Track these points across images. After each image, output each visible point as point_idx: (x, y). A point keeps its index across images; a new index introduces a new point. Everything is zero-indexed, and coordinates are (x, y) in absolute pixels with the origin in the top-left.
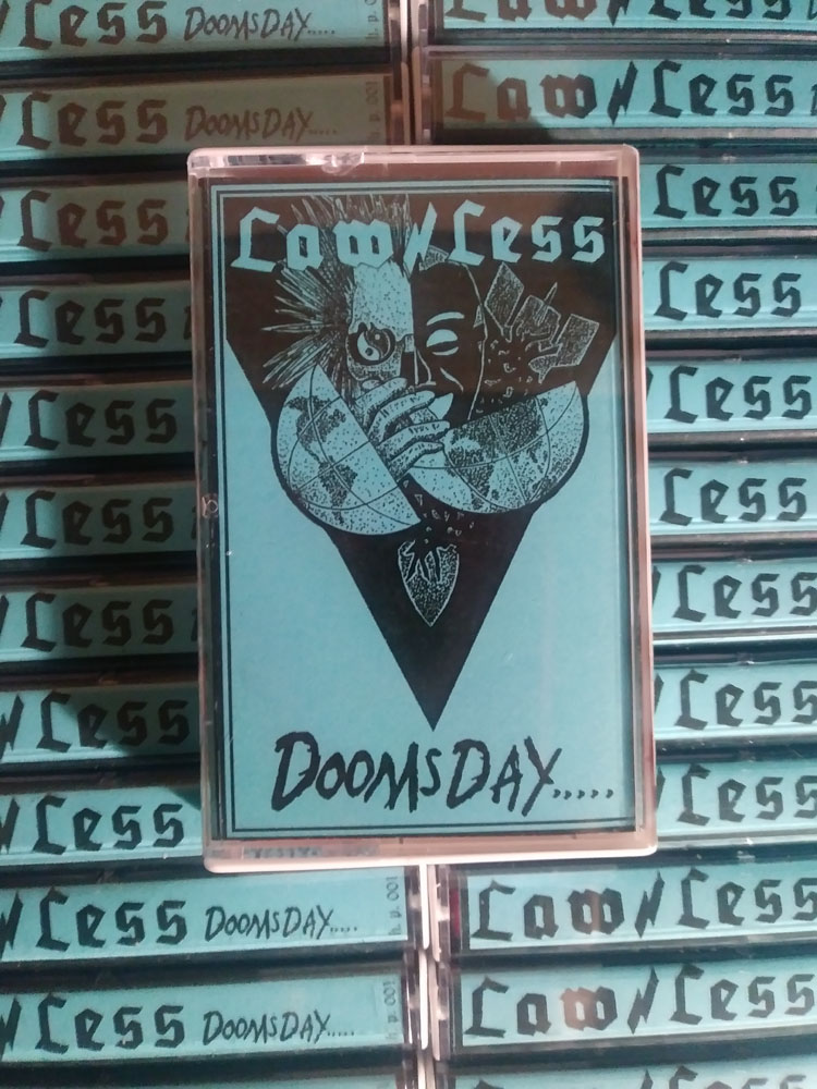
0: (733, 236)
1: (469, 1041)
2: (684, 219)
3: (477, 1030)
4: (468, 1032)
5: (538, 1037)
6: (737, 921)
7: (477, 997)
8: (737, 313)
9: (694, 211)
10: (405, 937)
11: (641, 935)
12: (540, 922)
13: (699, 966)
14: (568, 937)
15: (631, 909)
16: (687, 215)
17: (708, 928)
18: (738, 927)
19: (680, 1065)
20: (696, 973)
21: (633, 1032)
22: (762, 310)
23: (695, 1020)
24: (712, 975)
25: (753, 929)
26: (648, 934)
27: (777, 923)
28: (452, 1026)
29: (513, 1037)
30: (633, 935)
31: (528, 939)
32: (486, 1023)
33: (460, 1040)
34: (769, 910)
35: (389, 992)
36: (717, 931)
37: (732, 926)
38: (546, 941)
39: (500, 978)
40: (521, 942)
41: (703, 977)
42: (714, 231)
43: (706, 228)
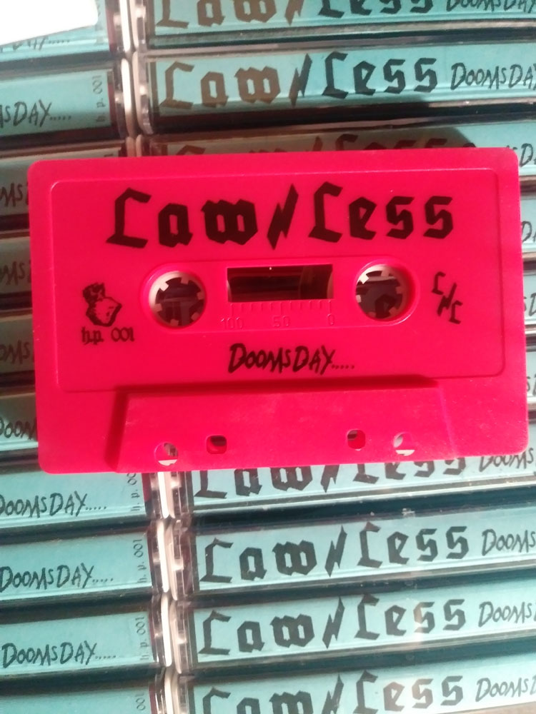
0: (382, 30)
1: (203, 659)
2: (343, 18)
3: (208, 650)
4: (201, 652)
5: (255, 654)
6: (404, 561)
7: (207, 625)
8: (386, 91)
9: (350, 11)
10: (149, 584)
11: (330, 574)
12: (252, 568)
13: (376, 596)
14: (274, 578)
15: (322, 555)
16: (345, 14)
17: (381, 567)
18: (404, 565)
19: (363, 671)
20: (373, 601)
21: (327, 647)
22: (407, 87)
23: (374, 636)
24: (385, 602)
25: (416, 566)
26: (335, 574)
27: (435, 561)
28: (189, 648)
29: (236, 654)
30: (324, 575)
31: (243, 581)
32: (215, 644)
33: (195, 658)
34: (428, 552)
35: (140, 625)
36: (389, 569)
37: (400, 565)
38: (257, 582)
39: (224, 612)
40: (238, 583)
41: (379, 604)
42: (366, 27)
43: (360, 25)
